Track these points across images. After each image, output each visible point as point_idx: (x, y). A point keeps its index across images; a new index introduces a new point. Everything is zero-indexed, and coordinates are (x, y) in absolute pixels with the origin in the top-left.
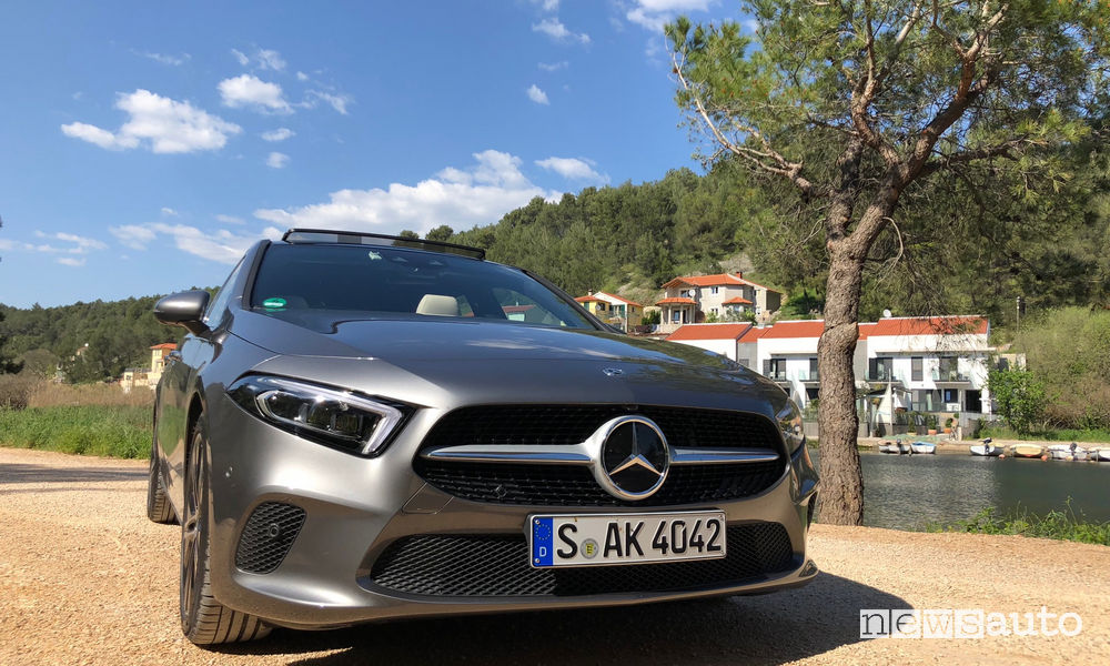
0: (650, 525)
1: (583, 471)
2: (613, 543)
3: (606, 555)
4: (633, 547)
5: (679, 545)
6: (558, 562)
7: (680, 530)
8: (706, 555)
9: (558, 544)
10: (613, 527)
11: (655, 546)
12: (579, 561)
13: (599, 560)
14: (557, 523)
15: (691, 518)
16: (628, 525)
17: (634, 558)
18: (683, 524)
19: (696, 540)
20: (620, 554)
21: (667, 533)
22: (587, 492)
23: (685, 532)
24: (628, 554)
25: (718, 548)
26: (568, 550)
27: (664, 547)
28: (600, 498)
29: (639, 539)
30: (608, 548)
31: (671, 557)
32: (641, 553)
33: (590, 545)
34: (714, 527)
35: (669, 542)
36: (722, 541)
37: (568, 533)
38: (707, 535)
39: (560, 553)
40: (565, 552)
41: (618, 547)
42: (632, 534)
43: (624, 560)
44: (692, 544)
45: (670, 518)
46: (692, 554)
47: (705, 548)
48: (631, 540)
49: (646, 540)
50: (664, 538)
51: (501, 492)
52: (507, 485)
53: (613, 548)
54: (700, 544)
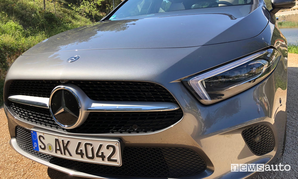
3: (56, 152)
4: (67, 152)
5: (90, 155)
6: (41, 150)
7: (89, 148)
9: (39, 143)
10: (57, 141)
11: (77, 153)
12: (47, 152)
13: (54, 154)
14: (38, 134)
15: (95, 143)
16: (63, 141)
18: (91, 145)
19: (100, 154)
20: (62, 153)
23: (92, 149)
24: (65, 154)
25: (115, 161)
26: (43, 146)
27: (82, 154)
29: (69, 147)
31: (85, 160)
32: (71, 155)
33: (50, 147)
34: (111, 149)
35: (84, 152)
36: (118, 156)
37: (42, 139)
38: (108, 153)
42: (65, 145)
43: (63, 156)
44: (98, 156)
45: (83, 141)
46: (98, 161)
47: (106, 159)
48: (65, 148)
50: (81, 150)
51: (27, 116)
53: (58, 150)
54: (103, 157)
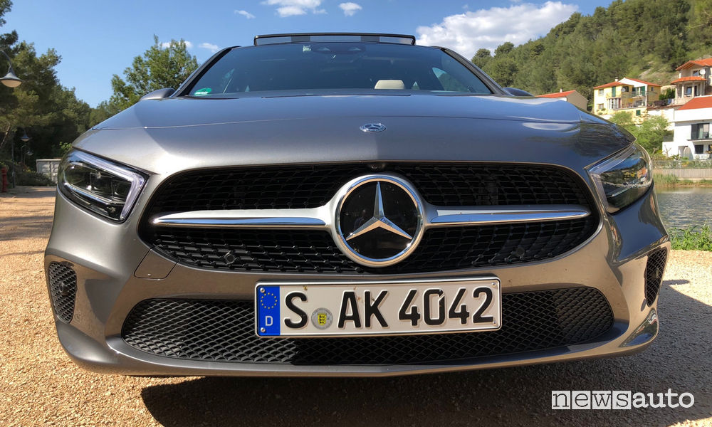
0: (396, 294)
1: (319, 236)
2: (350, 313)
3: (341, 325)
4: (374, 318)
5: (435, 316)
6: (285, 332)
8: (471, 326)
9: (285, 313)
10: (350, 296)
11: (403, 316)
12: (309, 331)
13: (333, 331)
14: (284, 293)
15: (450, 287)
16: (368, 294)
17: (376, 329)
18: (440, 293)
19: (458, 310)
20: (358, 325)
21: (419, 303)
22: (325, 258)
24: (368, 325)
25: (490, 320)
26: (297, 319)
27: (414, 318)
28: (341, 265)
30: (343, 318)
32: (384, 324)
33: (323, 316)
34: (484, 296)
35: (421, 312)
36: (495, 311)
37: (297, 302)
39: (288, 323)
40: (294, 322)
41: (356, 318)
42: (372, 304)
43: (364, 331)
44: (453, 315)
45: (423, 287)
46: (453, 326)
47: (470, 319)
48: (372, 310)
49: (390, 309)
50: (415, 309)
51: (230, 258)
52: (237, 251)
53: (350, 318)
54: (464, 315)
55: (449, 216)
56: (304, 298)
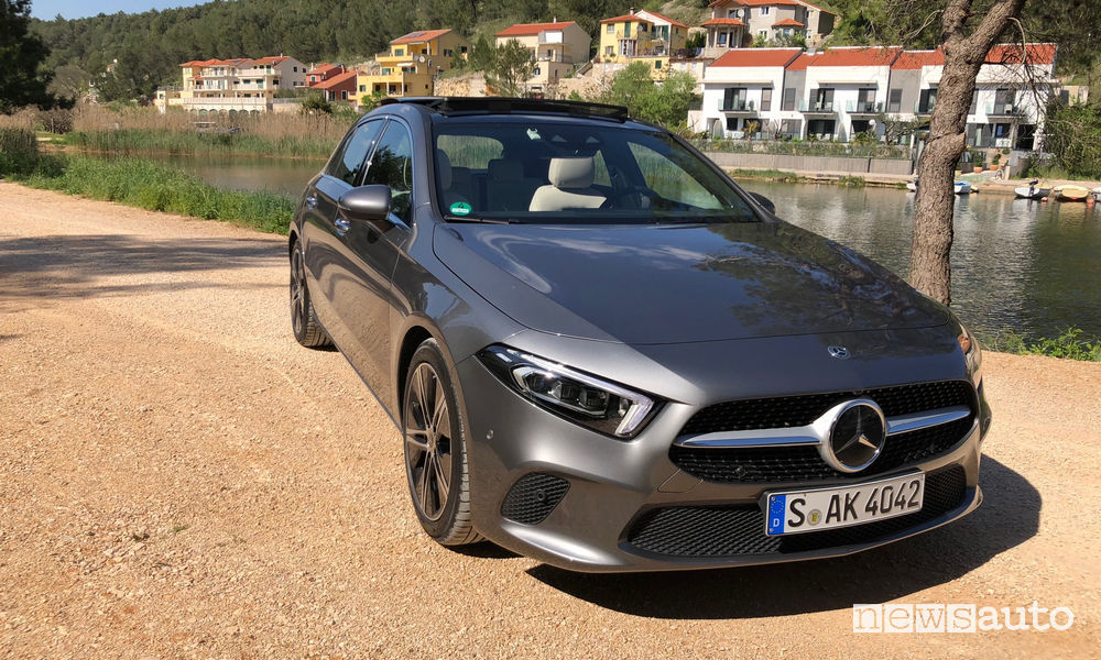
0: (864, 493)
1: (810, 450)
2: (834, 511)
3: (827, 521)
4: (849, 513)
5: (886, 506)
6: (788, 530)
7: (888, 493)
8: (907, 510)
9: (789, 515)
10: (836, 498)
11: (868, 509)
12: (806, 528)
13: (822, 525)
14: (789, 499)
15: (897, 483)
16: (847, 495)
17: (851, 521)
18: (890, 488)
19: (900, 500)
20: (839, 520)
21: (878, 498)
22: (813, 467)
23: (892, 495)
24: (845, 519)
25: (916, 504)
26: (797, 519)
27: (874, 510)
28: (823, 472)
29: (854, 505)
30: (830, 515)
31: (879, 516)
32: (855, 517)
33: (815, 515)
34: (915, 486)
35: (879, 505)
36: (920, 498)
37: (798, 506)
38: (908, 494)
39: (791, 523)
40: (794, 522)
41: (837, 515)
42: (849, 502)
43: (843, 524)
44: (897, 504)
45: (881, 485)
46: (896, 512)
47: (906, 505)
48: (849, 507)
49: (860, 506)
50: (875, 503)
51: (741, 472)
52: (746, 466)
53: (834, 515)
54: (902, 503)
55: (896, 426)
56: (803, 502)
